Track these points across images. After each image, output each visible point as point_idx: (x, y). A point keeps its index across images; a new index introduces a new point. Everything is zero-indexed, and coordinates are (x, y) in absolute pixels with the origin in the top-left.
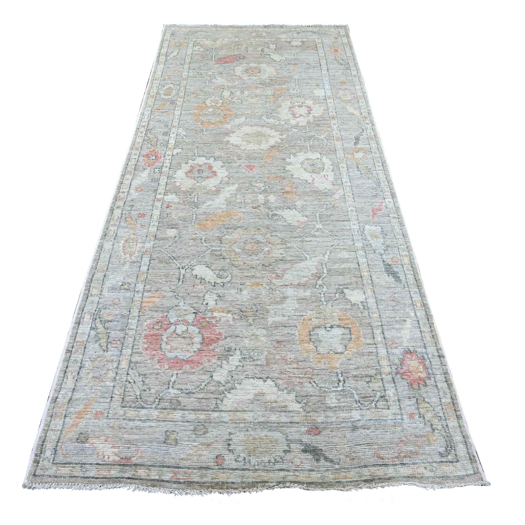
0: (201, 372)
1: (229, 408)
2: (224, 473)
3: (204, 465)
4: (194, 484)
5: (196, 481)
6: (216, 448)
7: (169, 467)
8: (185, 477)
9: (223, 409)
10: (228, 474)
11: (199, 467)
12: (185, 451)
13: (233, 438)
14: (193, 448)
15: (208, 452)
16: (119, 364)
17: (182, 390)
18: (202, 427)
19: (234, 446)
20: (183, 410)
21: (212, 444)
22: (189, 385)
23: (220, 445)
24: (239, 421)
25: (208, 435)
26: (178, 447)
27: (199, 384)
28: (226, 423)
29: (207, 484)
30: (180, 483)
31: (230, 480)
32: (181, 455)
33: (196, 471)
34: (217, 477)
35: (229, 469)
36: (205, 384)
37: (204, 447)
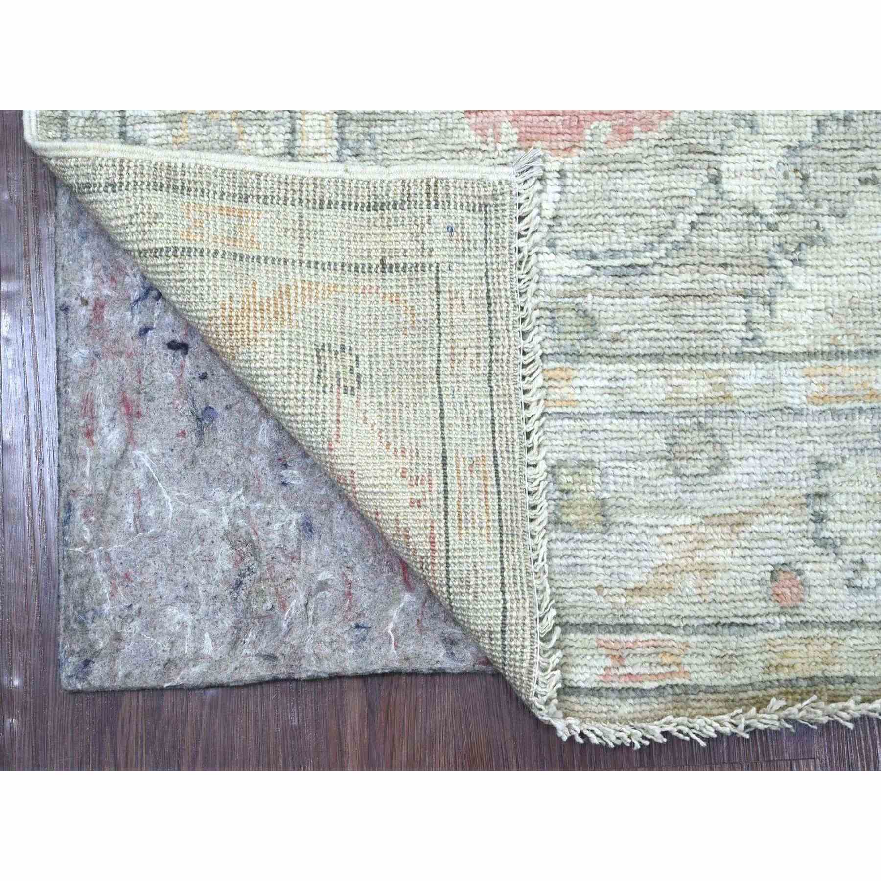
0: (665, 155)
1: (805, 341)
2: (808, 641)
3: (725, 612)
4: (701, 696)
5: (708, 683)
6: (765, 536)
7: (588, 628)
8: (660, 670)
9: (781, 346)
10: (828, 647)
11: (709, 621)
12: (643, 554)
13: (833, 489)
14: (675, 539)
15: (737, 553)
16: (293, 131)
17: (593, 257)
18: (702, 437)
19: (839, 526)
20: (612, 358)
21: (748, 519)
22: (620, 230)
23: (785, 519)
24: (848, 405)
25: (731, 478)
26: (613, 538)
27: (666, 218)
28: (798, 413)
29: (751, 693)
30: (642, 693)
31: (836, 671)
32: (630, 572)
33: (700, 638)
34: (786, 662)
35: (825, 625)
36: (689, 219)
37: (717, 534)
